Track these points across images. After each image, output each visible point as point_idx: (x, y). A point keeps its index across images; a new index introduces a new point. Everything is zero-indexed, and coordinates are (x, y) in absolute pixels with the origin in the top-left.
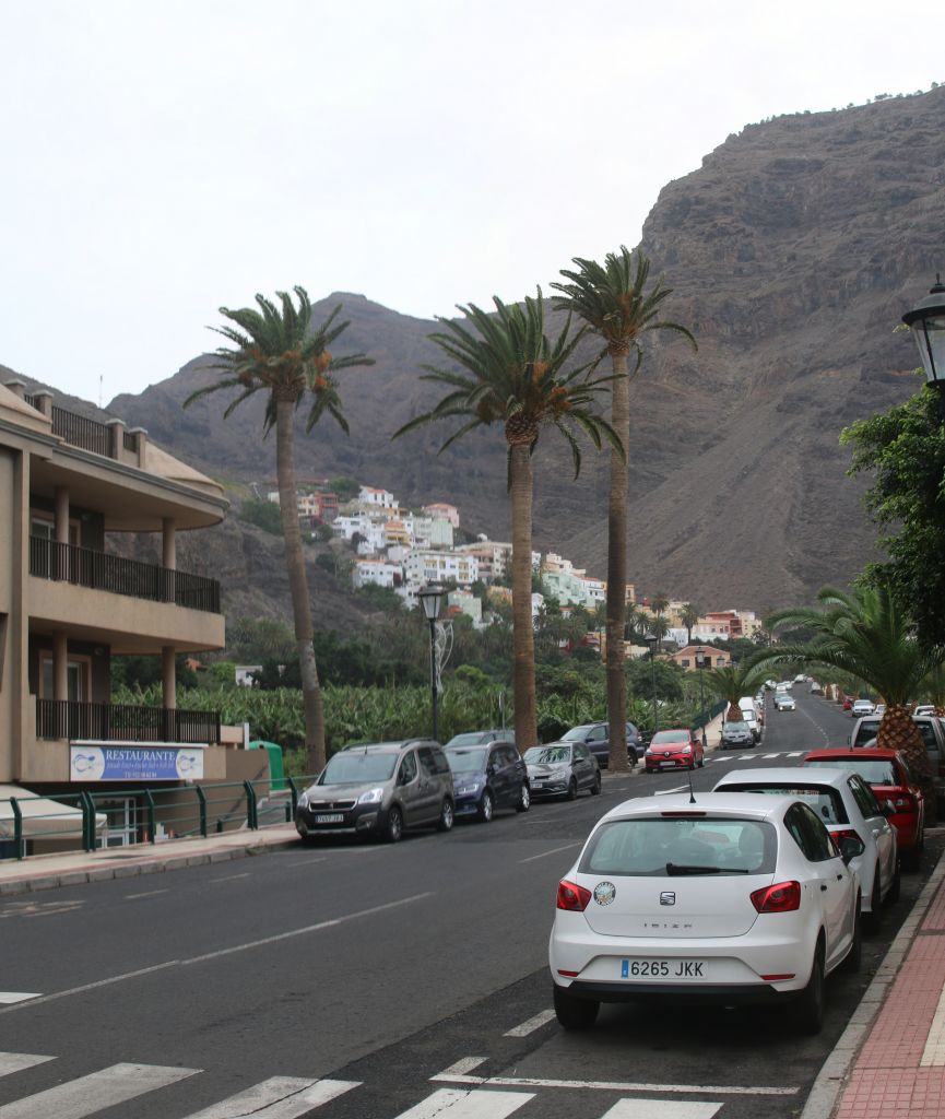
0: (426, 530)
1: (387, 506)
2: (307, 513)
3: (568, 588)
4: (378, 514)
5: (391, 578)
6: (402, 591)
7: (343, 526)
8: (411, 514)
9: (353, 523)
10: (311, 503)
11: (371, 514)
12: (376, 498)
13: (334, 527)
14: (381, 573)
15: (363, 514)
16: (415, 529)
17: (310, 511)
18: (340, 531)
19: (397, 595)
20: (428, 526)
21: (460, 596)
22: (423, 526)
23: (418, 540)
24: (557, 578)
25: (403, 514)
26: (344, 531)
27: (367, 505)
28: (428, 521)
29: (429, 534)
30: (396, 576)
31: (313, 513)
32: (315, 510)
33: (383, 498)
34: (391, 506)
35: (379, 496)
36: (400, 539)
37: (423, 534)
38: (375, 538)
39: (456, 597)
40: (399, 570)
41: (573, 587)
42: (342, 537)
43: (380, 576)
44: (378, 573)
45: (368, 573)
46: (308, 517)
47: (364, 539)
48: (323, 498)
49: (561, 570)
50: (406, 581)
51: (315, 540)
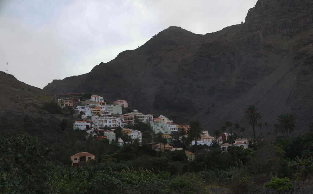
0: (111, 109)
1: (100, 101)
2: (68, 105)
3: (162, 127)
4: (94, 105)
5: (85, 127)
6: (89, 132)
7: (79, 109)
8: (106, 104)
9: (82, 108)
10: (70, 102)
11: (91, 105)
12: (95, 99)
13: (75, 110)
14: (82, 125)
15: (88, 105)
16: (106, 109)
17: (69, 104)
18: (77, 111)
19: (87, 133)
20: (112, 108)
21: (108, 132)
22: (109, 108)
23: (105, 113)
24: (158, 124)
25: (103, 104)
26: (79, 111)
27: (91, 102)
28: (112, 106)
29: (112, 111)
30: (87, 126)
31: (71, 105)
32: (71, 104)
33: (98, 99)
34: (101, 101)
35: (97, 98)
36: (98, 113)
37: (110, 111)
38: (88, 113)
39: (107, 133)
40: (89, 124)
41: (163, 127)
42: (78, 113)
43: (81, 127)
44: (81, 125)
45: (77, 126)
46: (68, 107)
47: (84, 114)
48: (74, 100)
49: (162, 121)
50: (91, 127)
51: (68, 115)
